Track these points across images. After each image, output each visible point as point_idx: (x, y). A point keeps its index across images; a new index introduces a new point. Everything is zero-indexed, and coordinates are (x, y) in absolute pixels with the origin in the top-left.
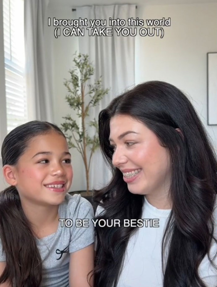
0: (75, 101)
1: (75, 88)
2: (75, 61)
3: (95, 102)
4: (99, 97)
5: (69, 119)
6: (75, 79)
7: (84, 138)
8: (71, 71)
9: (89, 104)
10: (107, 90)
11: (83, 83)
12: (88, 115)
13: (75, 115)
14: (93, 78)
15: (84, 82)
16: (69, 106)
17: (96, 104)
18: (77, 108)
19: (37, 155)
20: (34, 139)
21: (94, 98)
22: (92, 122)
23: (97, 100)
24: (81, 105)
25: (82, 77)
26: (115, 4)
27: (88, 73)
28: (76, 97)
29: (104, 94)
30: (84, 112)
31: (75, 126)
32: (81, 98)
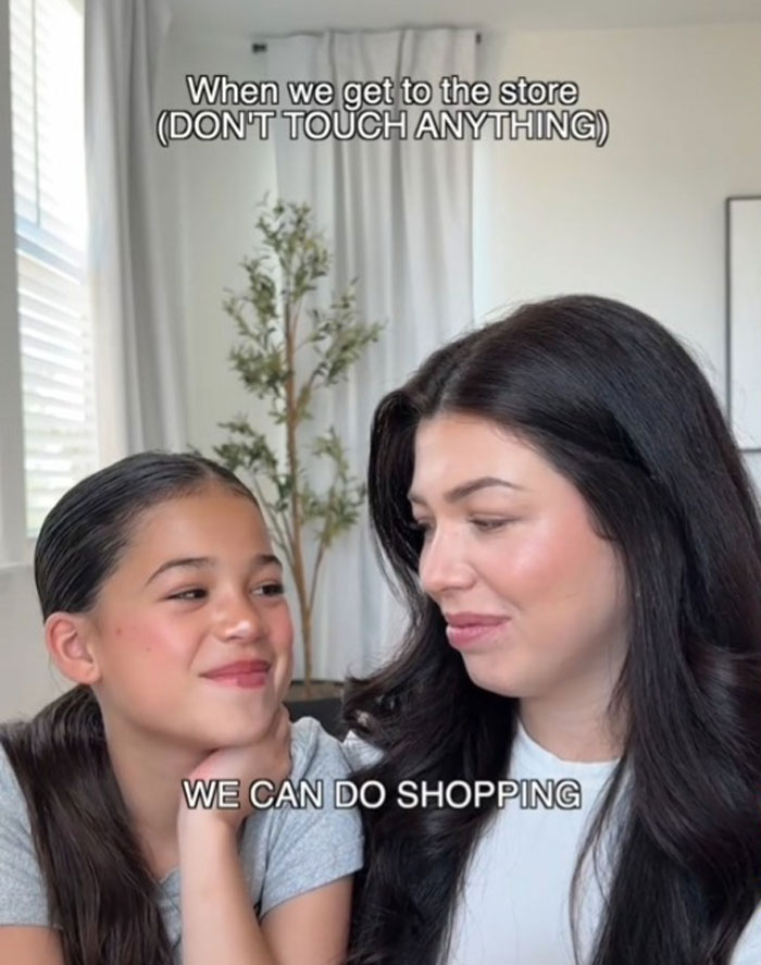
0: (263, 368)
1: (264, 321)
2: (262, 226)
3: (333, 372)
4: (349, 354)
5: (243, 429)
6: (263, 290)
7: (295, 497)
8: (249, 263)
9: (312, 378)
10: (376, 328)
11: (291, 306)
12: (309, 417)
13: (264, 414)
14: (325, 287)
15: (295, 301)
16: (242, 383)
17: (336, 378)
18: (271, 390)
19: (161, 570)
20: (148, 515)
21: (328, 355)
22: (321, 440)
23: (339, 364)
24: (283, 380)
25: (288, 283)
26: (403, 28)
27: (309, 269)
28: (265, 354)
29: (365, 341)
30: (295, 405)
31: (264, 454)
32: (283, 357)
